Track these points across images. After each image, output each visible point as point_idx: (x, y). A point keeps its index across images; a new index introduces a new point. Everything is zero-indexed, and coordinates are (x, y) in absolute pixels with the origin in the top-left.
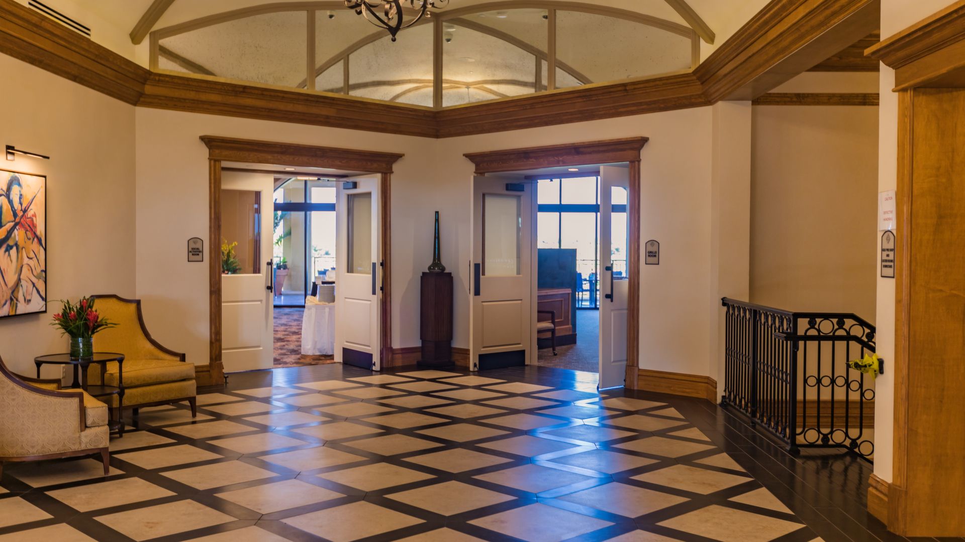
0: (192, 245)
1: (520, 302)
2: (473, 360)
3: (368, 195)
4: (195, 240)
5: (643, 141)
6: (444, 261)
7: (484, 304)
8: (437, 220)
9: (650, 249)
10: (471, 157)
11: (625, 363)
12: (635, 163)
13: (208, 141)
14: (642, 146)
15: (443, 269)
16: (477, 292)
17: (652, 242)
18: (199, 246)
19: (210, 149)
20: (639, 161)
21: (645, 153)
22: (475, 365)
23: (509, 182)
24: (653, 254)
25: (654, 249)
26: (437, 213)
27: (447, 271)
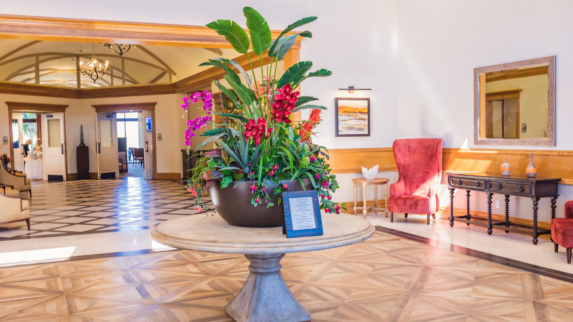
0: (4, 139)
1: (113, 156)
2: (99, 175)
3: (59, 120)
4: (5, 137)
5: (155, 103)
6: (85, 142)
7: (102, 156)
8: (82, 128)
9: (159, 136)
10: (94, 106)
11: (152, 172)
12: (153, 110)
13: (8, 104)
14: (155, 105)
15: (85, 145)
16: (99, 152)
17: (160, 134)
18: (6, 139)
19: (8, 106)
20: (154, 109)
21: (156, 107)
22: (100, 177)
23: (108, 114)
24: (160, 138)
25: (160, 136)
26: (82, 126)
27: (86, 146)
